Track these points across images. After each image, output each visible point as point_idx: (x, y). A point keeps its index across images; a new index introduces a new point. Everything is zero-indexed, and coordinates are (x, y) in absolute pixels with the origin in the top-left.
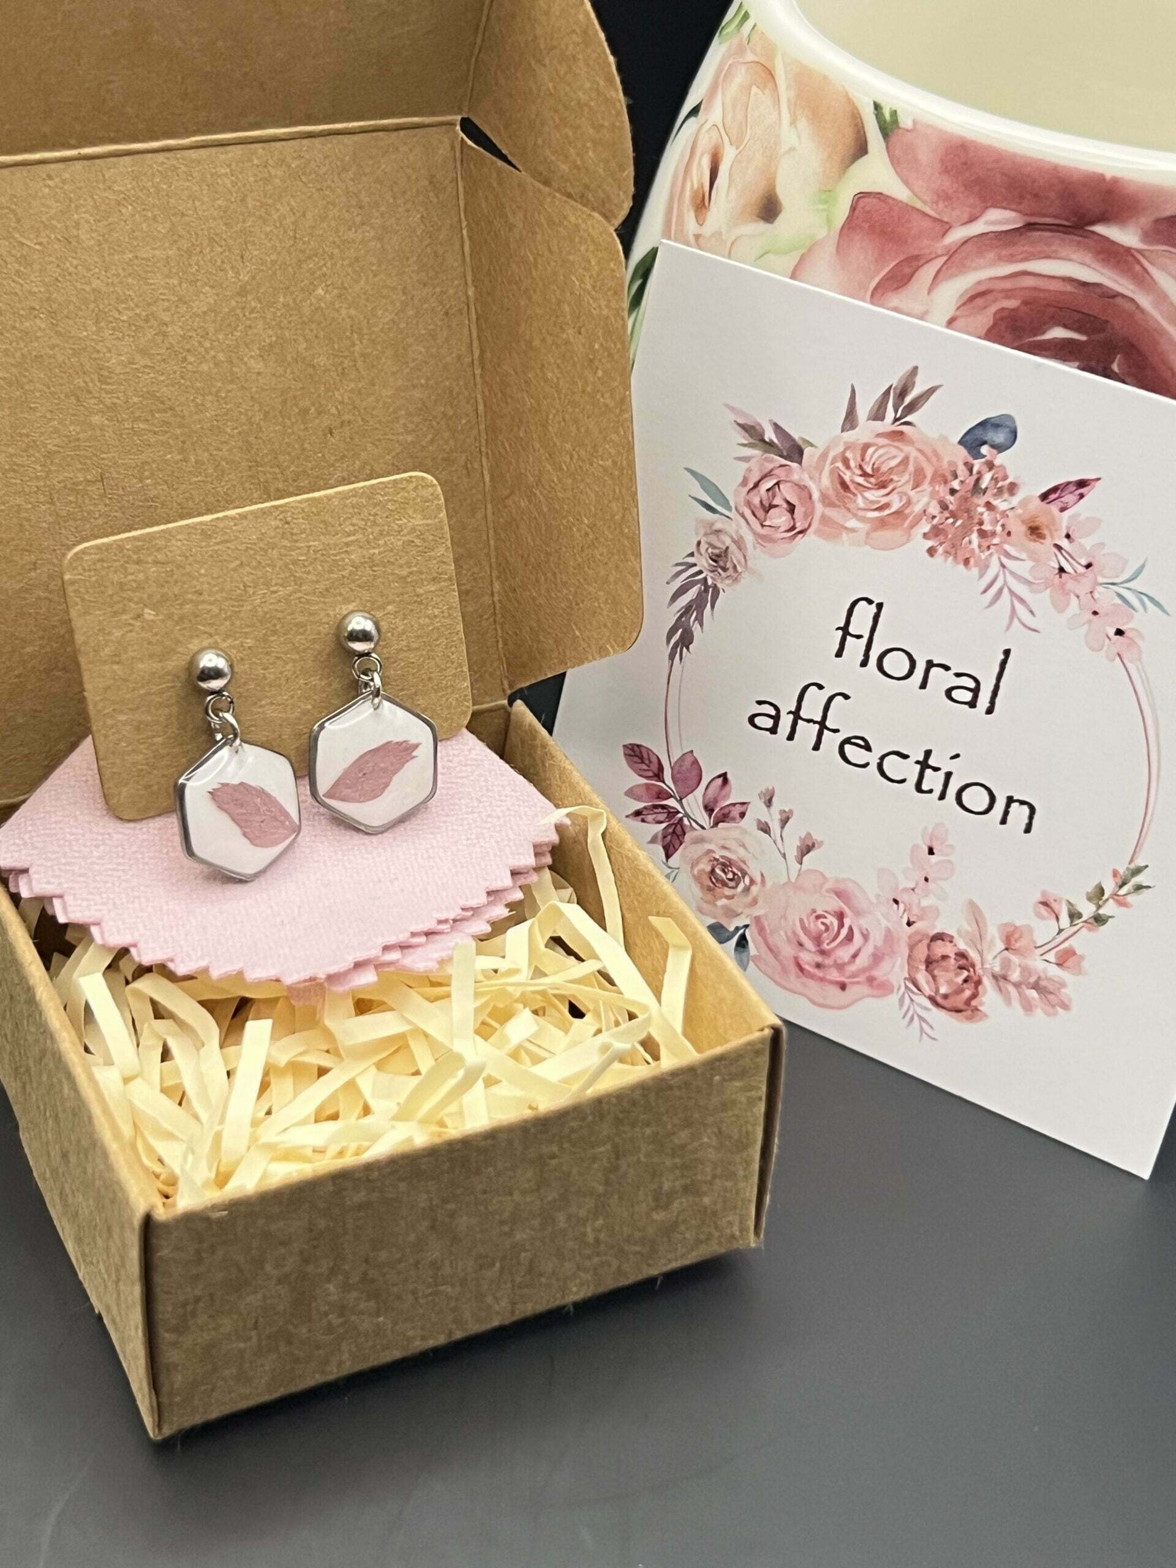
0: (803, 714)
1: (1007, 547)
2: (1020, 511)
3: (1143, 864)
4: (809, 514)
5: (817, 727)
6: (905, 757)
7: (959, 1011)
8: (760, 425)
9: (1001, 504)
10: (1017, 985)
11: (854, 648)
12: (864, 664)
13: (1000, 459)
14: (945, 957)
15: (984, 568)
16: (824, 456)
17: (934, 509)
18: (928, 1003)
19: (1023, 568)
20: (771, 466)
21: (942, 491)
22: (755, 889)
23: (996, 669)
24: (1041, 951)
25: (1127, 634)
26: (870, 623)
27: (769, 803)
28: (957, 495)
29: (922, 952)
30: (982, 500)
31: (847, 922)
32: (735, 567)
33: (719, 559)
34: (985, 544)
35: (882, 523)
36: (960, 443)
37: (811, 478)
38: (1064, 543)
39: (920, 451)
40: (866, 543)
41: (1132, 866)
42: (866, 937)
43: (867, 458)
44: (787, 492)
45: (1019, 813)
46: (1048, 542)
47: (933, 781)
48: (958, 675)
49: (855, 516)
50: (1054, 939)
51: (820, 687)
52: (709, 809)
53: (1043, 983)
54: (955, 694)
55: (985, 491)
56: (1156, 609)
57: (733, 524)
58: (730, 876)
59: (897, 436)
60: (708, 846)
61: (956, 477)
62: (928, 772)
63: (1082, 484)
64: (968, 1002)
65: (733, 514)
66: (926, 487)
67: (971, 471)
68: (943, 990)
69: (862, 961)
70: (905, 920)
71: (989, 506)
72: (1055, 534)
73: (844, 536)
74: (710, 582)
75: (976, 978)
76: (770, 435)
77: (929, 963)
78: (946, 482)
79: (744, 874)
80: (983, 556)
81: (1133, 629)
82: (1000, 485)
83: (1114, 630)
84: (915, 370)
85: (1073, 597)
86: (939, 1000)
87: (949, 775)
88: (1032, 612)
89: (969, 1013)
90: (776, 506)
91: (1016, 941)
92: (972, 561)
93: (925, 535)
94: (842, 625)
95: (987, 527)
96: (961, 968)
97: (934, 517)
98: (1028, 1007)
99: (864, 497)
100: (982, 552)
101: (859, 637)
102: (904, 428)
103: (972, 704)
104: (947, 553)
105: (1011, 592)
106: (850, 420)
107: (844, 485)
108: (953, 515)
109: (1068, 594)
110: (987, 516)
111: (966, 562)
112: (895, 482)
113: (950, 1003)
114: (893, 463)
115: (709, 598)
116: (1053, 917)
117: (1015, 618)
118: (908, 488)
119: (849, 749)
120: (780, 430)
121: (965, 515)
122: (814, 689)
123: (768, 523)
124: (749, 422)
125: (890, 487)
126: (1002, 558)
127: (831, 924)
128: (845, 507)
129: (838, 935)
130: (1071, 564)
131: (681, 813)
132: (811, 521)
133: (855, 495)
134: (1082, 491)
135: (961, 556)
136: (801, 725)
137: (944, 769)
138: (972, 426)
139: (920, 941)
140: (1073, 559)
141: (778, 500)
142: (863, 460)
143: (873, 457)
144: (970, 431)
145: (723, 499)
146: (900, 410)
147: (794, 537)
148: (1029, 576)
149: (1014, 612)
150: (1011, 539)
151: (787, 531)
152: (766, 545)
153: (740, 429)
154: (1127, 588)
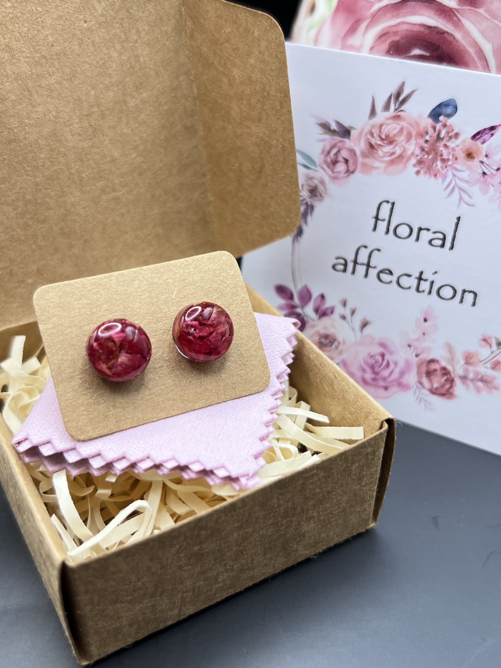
0: (359, 261)
1: (455, 166)
2: (461, 147)
4: (355, 163)
5: (365, 267)
6: (409, 276)
7: (442, 395)
8: (328, 123)
10: (472, 380)
11: (382, 226)
12: (387, 232)
13: (450, 121)
14: (435, 370)
15: (445, 177)
16: (361, 134)
17: (418, 151)
18: (427, 393)
19: (465, 175)
20: (334, 142)
21: (421, 142)
22: (341, 347)
23: (454, 227)
24: (484, 362)
26: (388, 213)
27: (344, 304)
28: (429, 143)
29: (424, 369)
30: (441, 144)
31: (386, 358)
32: (321, 195)
33: (314, 191)
34: (444, 165)
35: (392, 162)
36: (429, 116)
37: (355, 145)
38: (485, 160)
39: (409, 124)
40: (385, 173)
42: (396, 364)
43: (382, 131)
44: (344, 154)
45: (469, 297)
46: (476, 161)
47: (425, 286)
48: (435, 232)
49: (378, 160)
50: (489, 356)
51: (366, 247)
52: (316, 310)
53: (484, 378)
54: (433, 242)
55: (442, 139)
57: (319, 174)
58: (328, 341)
59: (397, 117)
60: (316, 329)
61: (427, 133)
62: (422, 282)
63: (492, 128)
64: (448, 390)
65: (319, 169)
66: (413, 141)
67: (435, 129)
68: (435, 385)
69: (395, 375)
70: (414, 354)
71: (446, 146)
72: (479, 156)
73: (374, 172)
74: (309, 203)
75: (451, 379)
76: (334, 126)
77: (429, 374)
78: (422, 136)
79: (334, 340)
80: (443, 172)
82: (450, 134)
84: (403, 83)
85: (491, 186)
86: (433, 390)
87: (432, 283)
88: (470, 197)
89: (448, 395)
90: (339, 161)
91: (471, 358)
92: (438, 175)
93: (414, 166)
94: (374, 214)
95: (445, 157)
96: (444, 374)
97: (417, 156)
98: (478, 390)
99: (381, 150)
100: (443, 170)
101: (383, 220)
102: (400, 113)
103: (443, 246)
104: (426, 173)
105: (458, 187)
106: (373, 113)
107: (371, 146)
108: (428, 153)
109: (489, 186)
110: (445, 152)
111: (435, 175)
112: (397, 141)
113: (438, 392)
114: (395, 132)
115: (309, 211)
116: (489, 345)
117: (462, 201)
118: (404, 143)
119: (383, 276)
120: (338, 123)
121: (433, 153)
122: (363, 249)
123: (335, 170)
124: (323, 122)
125: (395, 143)
126: (453, 171)
127: (378, 360)
128: (373, 156)
129: (382, 364)
130: (489, 170)
131: (303, 314)
132: (356, 166)
133: (377, 150)
134: (492, 132)
135: (432, 173)
136: (358, 266)
137: (430, 280)
138: (434, 107)
139: (422, 363)
140: (490, 167)
141: (340, 159)
142: (380, 132)
143: (385, 130)
144: (434, 110)
145: (312, 161)
146: (397, 104)
147: (348, 176)
148: (468, 179)
149: (461, 198)
150: (457, 161)
151: (346, 173)
152: (335, 181)
153: (319, 126)
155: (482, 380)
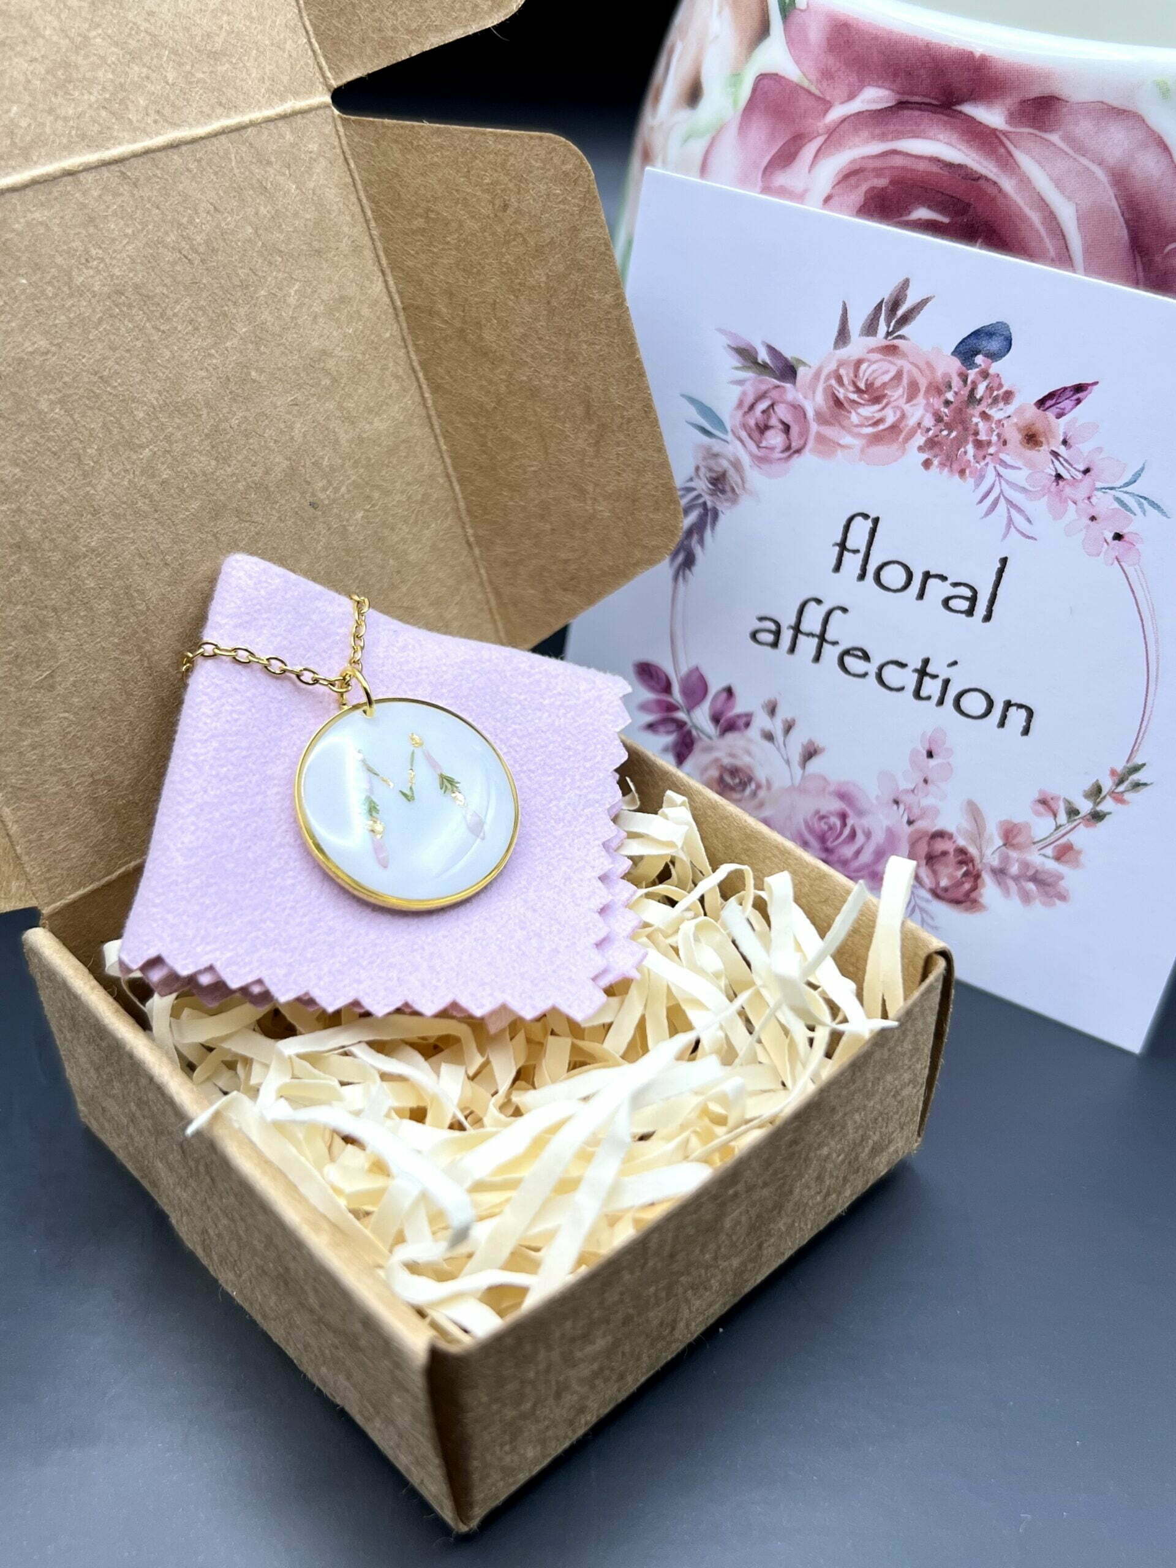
0: (804, 627)
1: (1002, 456)
2: (1015, 420)
3: (1140, 763)
4: (804, 433)
5: (816, 641)
6: (903, 665)
7: (957, 902)
8: (753, 348)
9: (996, 413)
10: (1016, 879)
11: (852, 563)
12: (862, 576)
13: (995, 367)
14: (945, 853)
15: (981, 477)
16: (817, 375)
17: (929, 421)
18: (928, 896)
19: (1020, 476)
20: (764, 387)
21: (937, 403)
22: (762, 794)
23: (994, 578)
24: (1040, 845)
25: (1126, 538)
26: (867, 537)
27: (772, 710)
28: (952, 406)
29: (923, 849)
30: (976, 411)
31: (850, 822)
32: (733, 490)
33: (718, 482)
34: (981, 453)
35: (876, 439)
36: (955, 353)
37: (805, 397)
38: (1062, 450)
39: (912, 363)
40: (860, 460)
41: (1130, 765)
42: (868, 835)
43: (861, 374)
44: (782, 412)
45: (1017, 717)
46: (1045, 449)
47: (931, 687)
48: (956, 585)
49: (850, 432)
50: (1051, 834)
51: (819, 601)
52: (716, 719)
53: (1040, 877)
54: (953, 604)
55: (980, 400)
56: (1155, 511)
57: (730, 448)
58: (737, 781)
59: (891, 350)
60: (716, 754)
61: (950, 387)
62: (927, 679)
63: (1079, 388)
64: (967, 894)
65: (730, 437)
66: (921, 399)
67: (965, 381)
68: (944, 883)
69: (866, 857)
70: (905, 819)
71: (985, 416)
72: (1052, 441)
73: (839, 453)
74: (709, 504)
75: (975, 873)
76: (763, 356)
77: (931, 859)
78: (940, 392)
79: (751, 779)
81: (1131, 533)
82: (995, 393)
83: (1112, 535)
84: (906, 284)
85: (1070, 503)
86: (939, 891)
87: (947, 682)
88: (1028, 521)
89: (968, 904)
90: (772, 427)
91: (1015, 837)
92: (967, 472)
93: (920, 449)
94: (838, 538)
95: (983, 437)
96: (961, 863)
97: (928, 430)
98: (1026, 898)
99: (858, 414)
100: (978, 462)
101: (856, 551)
102: (897, 342)
103: (970, 612)
104: (942, 465)
105: (1006, 498)
106: (843, 336)
107: (838, 403)
108: (949, 427)
109: (1065, 501)
110: (982, 427)
111: (962, 472)
112: (889, 397)
113: (950, 895)
114: (886, 378)
115: (709, 520)
116: (1051, 814)
117: (1012, 527)
118: (902, 402)
119: (849, 661)
120: (773, 351)
121: (960, 427)
122: (813, 604)
123: (764, 444)
124: (742, 345)
125: (885, 401)
126: (999, 468)
127: (835, 824)
128: (840, 424)
129: (841, 833)
130: (1068, 470)
131: (690, 724)
132: (806, 440)
133: (849, 412)
134: (1079, 396)
135: (955, 466)
136: (802, 639)
137: (943, 677)
138: (966, 335)
139: (920, 838)
140: (1071, 465)
141: (774, 421)
142: (856, 375)
143: (866, 373)
144: (964, 341)
145: (719, 423)
146: (892, 324)
147: (790, 457)
148: (1026, 484)
149: (1010, 520)
150: (1008, 446)
151: (783, 452)
152: (763, 466)
153: (733, 353)
154: (1126, 493)
155: (1035, 879)
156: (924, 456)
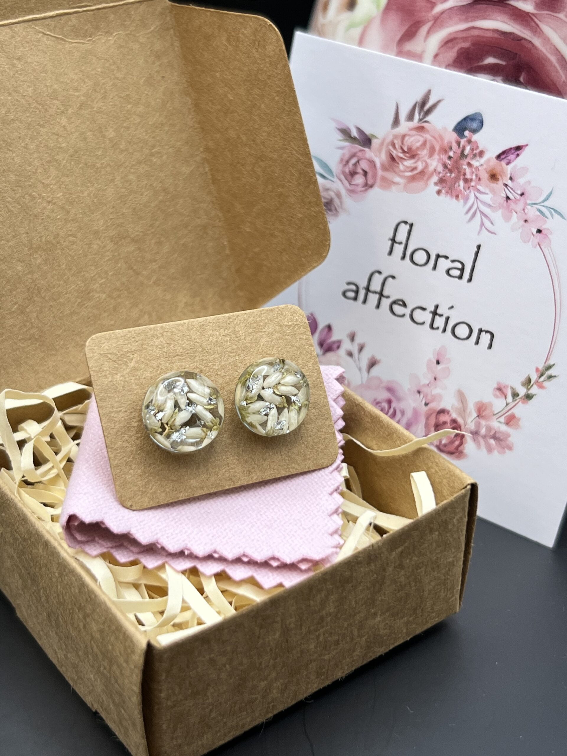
0: (372, 288)
1: (479, 187)
2: (485, 166)
3: (552, 363)
4: (375, 176)
5: (377, 296)
6: (424, 309)
7: (451, 453)
8: (349, 129)
9: (475, 163)
10: (484, 437)
11: (399, 249)
12: (403, 257)
13: (475, 137)
14: (445, 423)
15: (466, 199)
16: (382, 144)
17: (440, 168)
19: (487, 198)
20: (353, 151)
21: (444, 158)
23: (473, 256)
24: (497, 416)
25: (543, 232)
26: (406, 235)
27: (352, 338)
28: (452, 159)
29: (433, 420)
30: (464, 162)
31: (393, 405)
32: (336, 209)
33: (329, 205)
34: (467, 185)
35: (413, 179)
36: (453, 130)
37: (376, 156)
38: (509, 183)
39: (432, 136)
40: (404, 190)
41: (547, 364)
43: (405, 142)
44: (363, 164)
45: (485, 338)
46: (500, 183)
47: (439, 322)
48: (453, 261)
49: (399, 175)
50: (503, 409)
51: (380, 273)
52: (321, 344)
53: (497, 435)
54: (452, 272)
55: (466, 157)
56: (559, 217)
57: (335, 185)
59: (421, 129)
61: (451, 148)
62: (437, 317)
63: (518, 148)
64: (458, 448)
65: (335, 179)
66: (436, 157)
67: (459, 145)
68: (444, 441)
70: (423, 402)
71: (469, 165)
72: (504, 178)
73: (394, 188)
76: (354, 133)
77: (438, 427)
78: (446, 151)
80: (466, 193)
81: (546, 229)
82: (475, 152)
83: (536, 230)
84: (429, 93)
85: (514, 213)
87: (447, 319)
88: (492, 223)
89: (457, 454)
90: (358, 173)
91: (484, 410)
92: (460, 196)
93: (436, 184)
94: (391, 235)
95: (468, 176)
97: (439, 173)
98: (490, 449)
99: (402, 164)
100: (465, 191)
101: (400, 243)
102: (425, 125)
103: (460, 277)
104: (447, 193)
105: (480, 211)
106: (396, 122)
107: (393, 159)
108: (451, 171)
109: (512, 212)
110: (468, 171)
111: (457, 197)
112: (419, 155)
113: (448, 449)
114: (418, 144)
116: (504, 396)
117: (483, 227)
118: (426, 158)
119: (395, 307)
120: (359, 130)
121: (456, 171)
122: (376, 275)
123: (353, 183)
124: (343, 127)
125: (417, 157)
126: (476, 193)
127: (385, 407)
128: (394, 171)
130: (513, 194)
132: (376, 179)
133: (398, 164)
134: (518, 152)
135: (454, 194)
136: (370, 295)
137: (445, 315)
138: (460, 120)
139: (432, 414)
140: (514, 191)
141: (359, 170)
142: (403, 144)
143: (408, 141)
144: (459, 124)
145: (329, 171)
146: (422, 114)
147: (366, 190)
148: (490, 203)
149: (482, 224)
150: (481, 182)
151: (363, 187)
152: (351, 195)
153: (338, 132)
154: (544, 206)
155: (495, 437)
156: (437, 188)
